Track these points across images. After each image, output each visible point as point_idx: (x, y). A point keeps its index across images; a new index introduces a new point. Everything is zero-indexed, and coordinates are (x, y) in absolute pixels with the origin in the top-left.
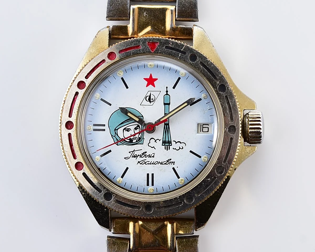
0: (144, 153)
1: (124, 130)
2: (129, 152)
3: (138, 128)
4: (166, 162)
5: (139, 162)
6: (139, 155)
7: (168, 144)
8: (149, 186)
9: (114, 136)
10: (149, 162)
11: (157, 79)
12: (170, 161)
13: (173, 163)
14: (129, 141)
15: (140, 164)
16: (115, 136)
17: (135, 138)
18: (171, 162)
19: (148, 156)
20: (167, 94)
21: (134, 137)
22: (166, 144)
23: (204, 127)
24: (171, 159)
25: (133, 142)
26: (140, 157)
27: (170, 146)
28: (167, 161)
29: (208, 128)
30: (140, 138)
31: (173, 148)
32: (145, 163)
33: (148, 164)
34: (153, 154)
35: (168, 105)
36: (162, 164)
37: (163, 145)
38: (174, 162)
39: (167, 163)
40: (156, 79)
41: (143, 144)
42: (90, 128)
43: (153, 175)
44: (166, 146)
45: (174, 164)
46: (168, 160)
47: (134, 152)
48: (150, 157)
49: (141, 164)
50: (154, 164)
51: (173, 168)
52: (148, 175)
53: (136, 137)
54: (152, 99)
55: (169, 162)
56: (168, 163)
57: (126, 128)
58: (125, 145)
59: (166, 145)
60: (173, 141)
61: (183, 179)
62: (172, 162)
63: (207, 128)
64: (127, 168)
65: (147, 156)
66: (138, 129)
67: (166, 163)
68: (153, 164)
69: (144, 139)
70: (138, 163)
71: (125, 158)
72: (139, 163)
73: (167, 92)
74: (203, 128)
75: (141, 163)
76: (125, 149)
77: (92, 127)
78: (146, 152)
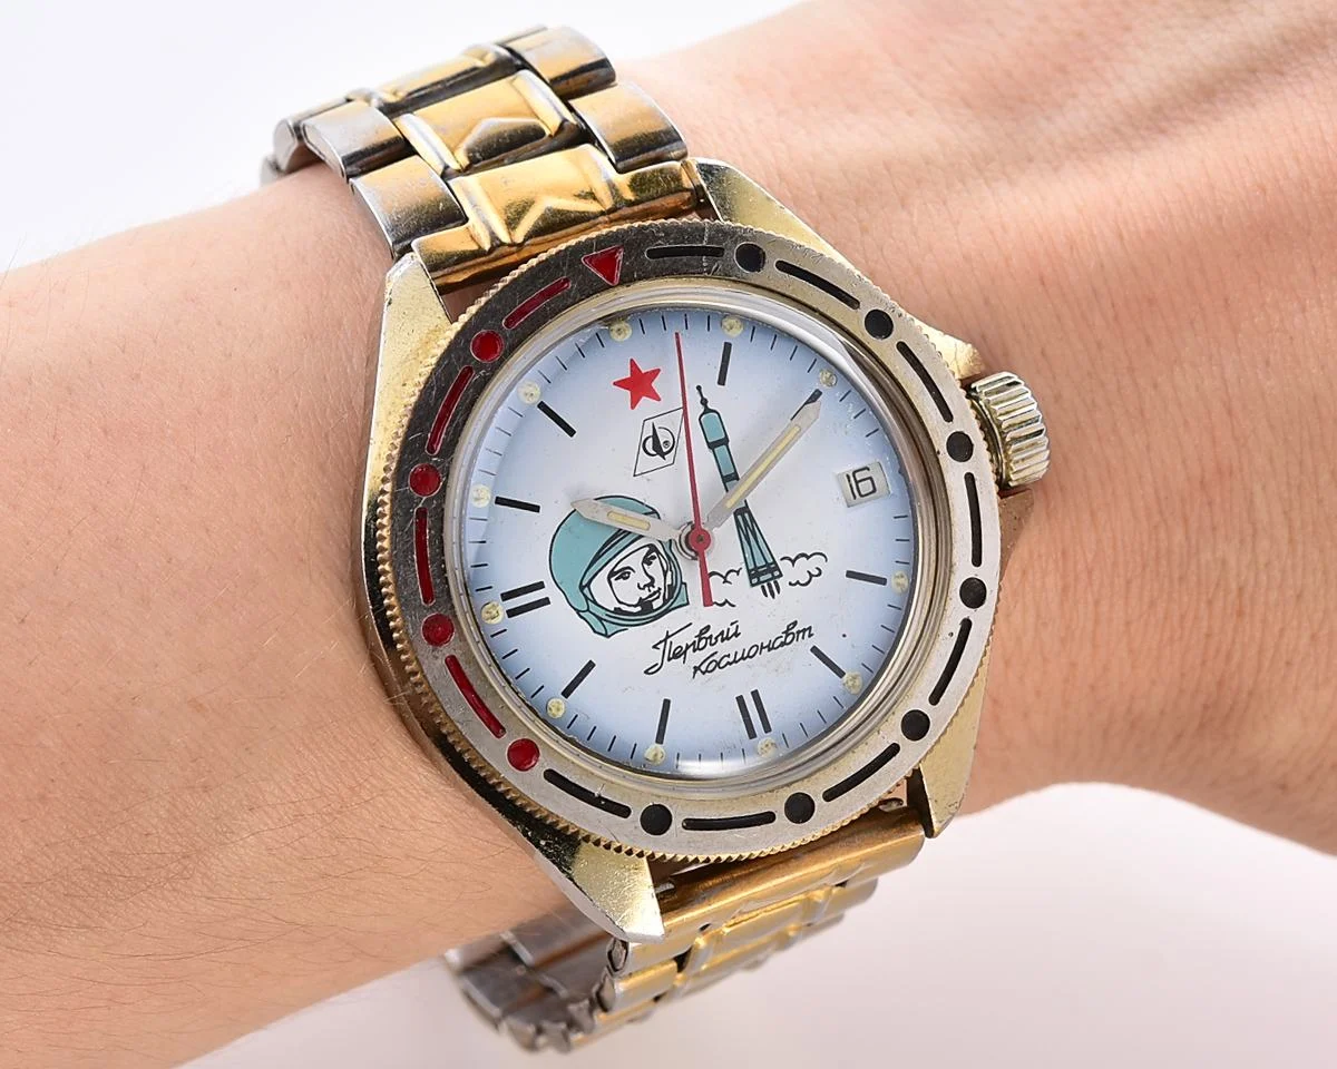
0: (701, 633)
1: (613, 579)
2: (655, 647)
3: (654, 554)
4: (784, 635)
5: (695, 667)
6: (688, 647)
7: (770, 576)
8: (755, 736)
9: (586, 609)
10: (729, 656)
11: (659, 370)
12: (794, 630)
13: (807, 633)
14: (639, 609)
15: (704, 673)
16: (588, 610)
17: (655, 593)
18: (798, 632)
19: (720, 638)
20: (707, 411)
21: (653, 590)
22: (762, 579)
23: (858, 479)
24: (795, 623)
25: (655, 607)
26: (694, 651)
27: (779, 581)
28: (787, 633)
29: (871, 478)
30: (671, 588)
31: (790, 584)
32: (718, 664)
33: (729, 663)
34: (732, 624)
35: (724, 447)
36: (773, 648)
37: (753, 585)
38: (810, 628)
39: (788, 641)
40: (655, 373)
41: (688, 604)
42: (494, 612)
43: (755, 694)
44: (765, 584)
45: (810, 635)
46: (788, 629)
47: (669, 641)
48: (728, 638)
49: (707, 671)
50: (748, 656)
51: (815, 650)
52: (740, 700)
53: (660, 589)
54: (666, 442)
55: (792, 633)
56: (791, 636)
57: (616, 570)
58: (630, 628)
59: (764, 582)
60: (782, 559)
61: (857, 673)
62: (804, 630)
63: (869, 481)
64: (667, 703)
65: (716, 638)
66: (654, 558)
67: (783, 639)
68: (743, 658)
69: (685, 584)
70: (695, 673)
71: (646, 672)
72: (699, 672)
73: (704, 402)
74: (857, 482)
75: (703, 668)
76: (639, 641)
77: (500, 608)
78: (708, 628)
